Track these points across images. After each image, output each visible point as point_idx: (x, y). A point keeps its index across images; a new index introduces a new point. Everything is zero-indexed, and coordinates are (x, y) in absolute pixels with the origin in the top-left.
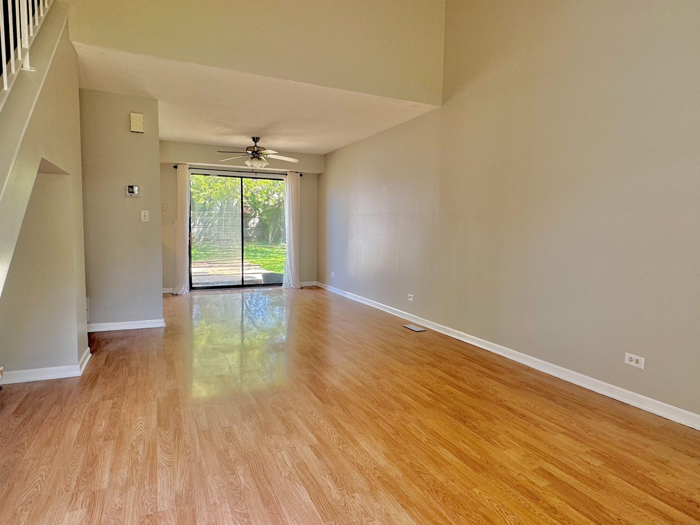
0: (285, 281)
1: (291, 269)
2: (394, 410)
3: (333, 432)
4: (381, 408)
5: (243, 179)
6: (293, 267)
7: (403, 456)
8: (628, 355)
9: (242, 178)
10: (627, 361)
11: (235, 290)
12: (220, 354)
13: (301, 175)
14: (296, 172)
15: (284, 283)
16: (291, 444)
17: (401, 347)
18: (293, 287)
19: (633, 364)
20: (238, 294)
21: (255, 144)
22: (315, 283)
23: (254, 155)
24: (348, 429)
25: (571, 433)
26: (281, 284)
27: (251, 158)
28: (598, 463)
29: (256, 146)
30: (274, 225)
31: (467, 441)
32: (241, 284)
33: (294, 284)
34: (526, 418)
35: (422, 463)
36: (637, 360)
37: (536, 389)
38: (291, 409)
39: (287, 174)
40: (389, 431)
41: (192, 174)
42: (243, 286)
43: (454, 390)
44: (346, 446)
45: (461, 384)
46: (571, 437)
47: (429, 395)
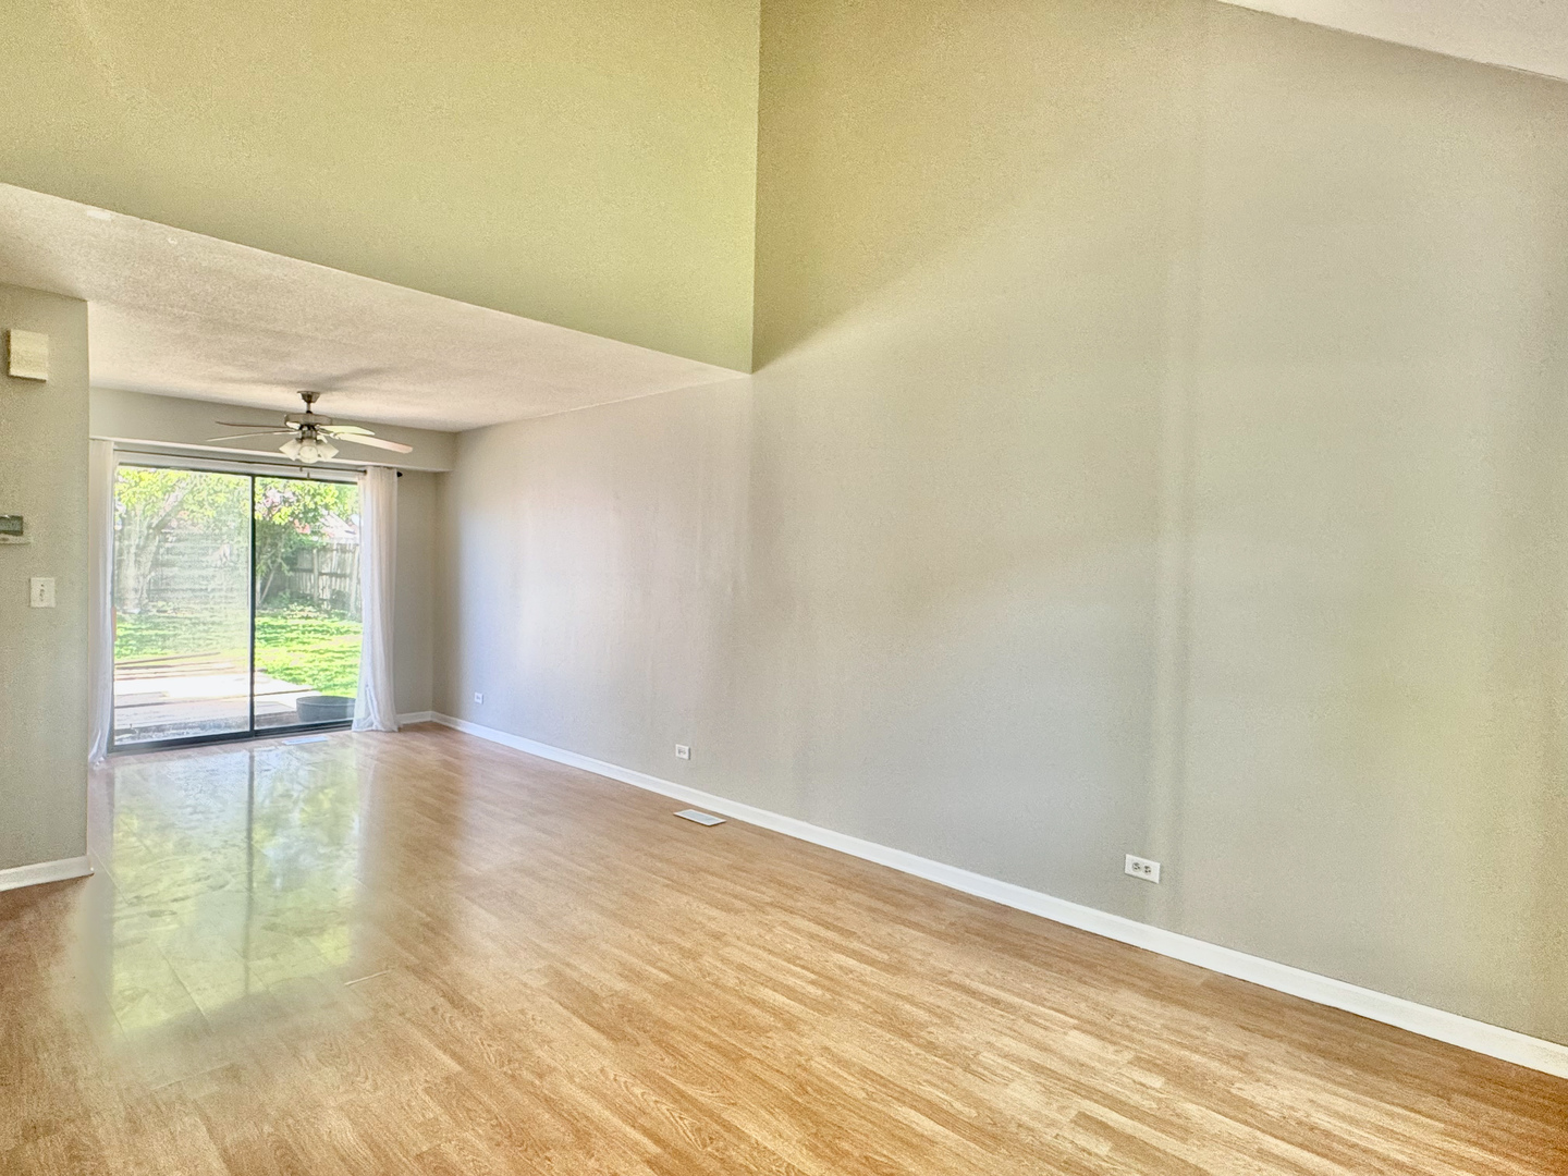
0: (358, 714)
1: (375, 687)
2: (767, 1032)
3: (676, 1115)
4: (739, 1033)
5: (257, 479)
6: (379, 682)
7: (845, 1146)
8: (1130, 859)
9: (253, 476)
10: (1129, 869)
11: (233, 745)
12: (296, 940)
13: (399, 475)
14: (388, 468)
15: (355, 719)
16: (601, 1166)
17: (701, 869)
18: (380, 728)
19: (1141, 874)
20: (237, 755)
21: (309, 406)
22: (428, 716)
23: (304, 433)
24: (701, 1099)
25: (1087, 1027)
26: (347, 725)
27: (297, 439)
28: (1156, 1082)
29: (309, 412)
30: (269, 561)
31: (934, 1080)
32: (247, 729)
33: (382, 723)
34: (1002, 1006)
35: (885, 1152)
36: (1146, 867)
37: (985, 938)
38: (552, 1070)
39: (365, 472)
40: (785, 1086)
41: (121, 464)
42: (253, 734)
43: (851, 963)
44: (721, 1144)
45: (855, 945)
46: (1091, 1033)
47: (813, 983)
